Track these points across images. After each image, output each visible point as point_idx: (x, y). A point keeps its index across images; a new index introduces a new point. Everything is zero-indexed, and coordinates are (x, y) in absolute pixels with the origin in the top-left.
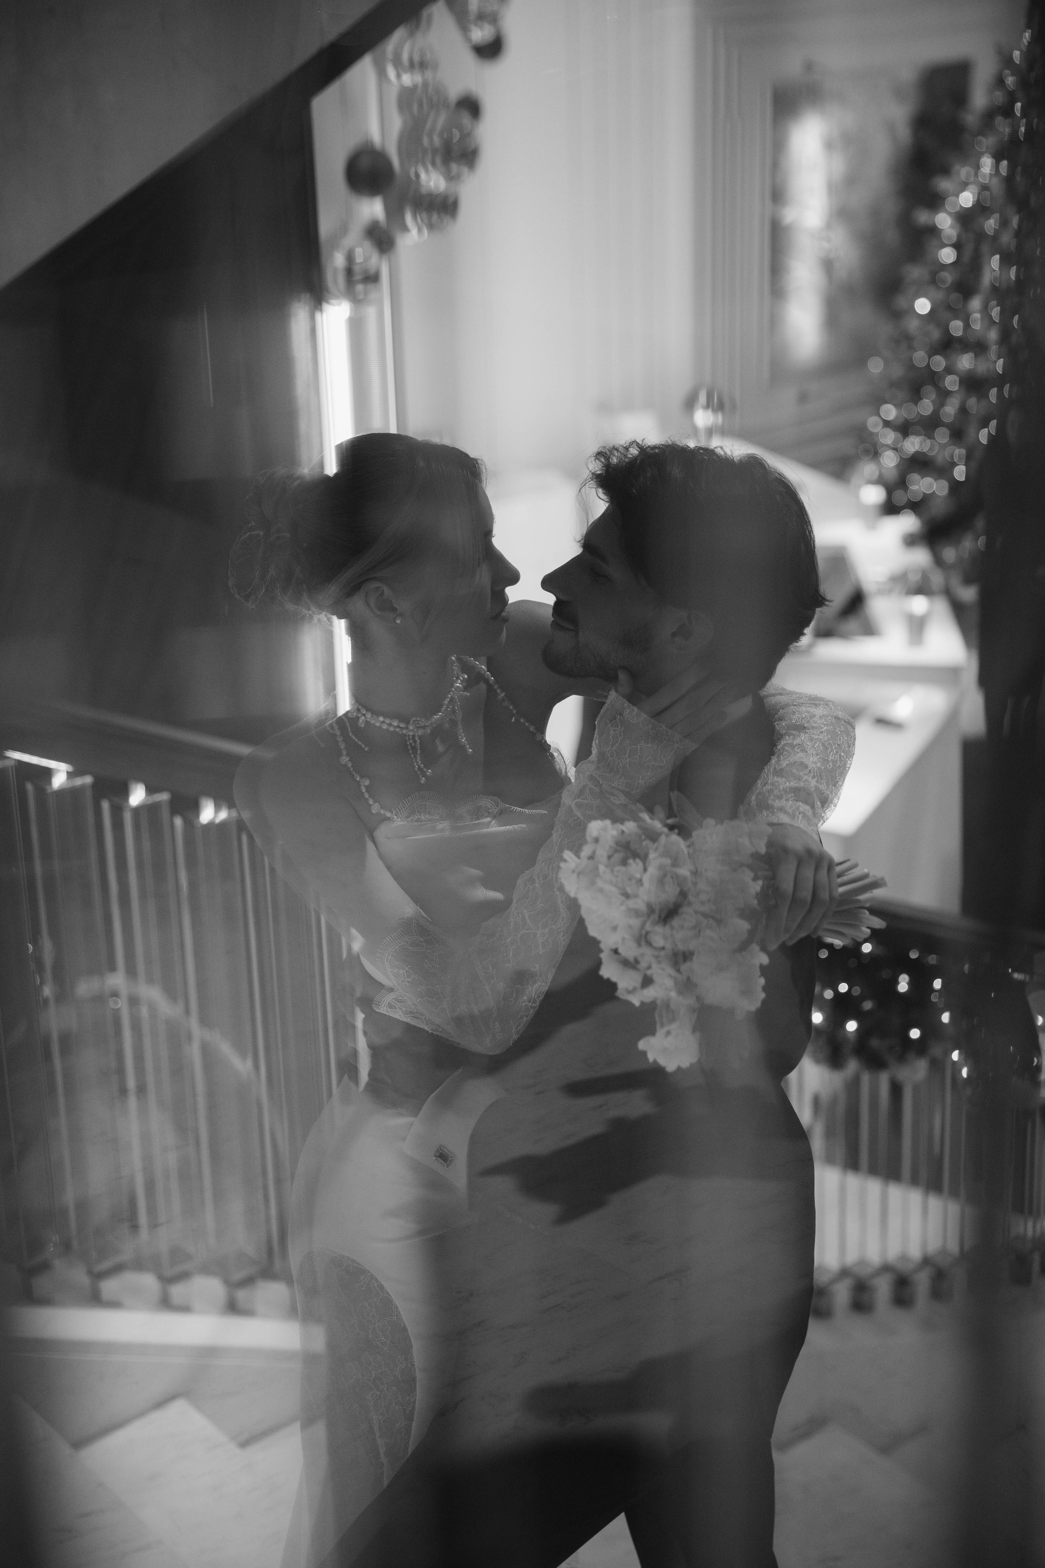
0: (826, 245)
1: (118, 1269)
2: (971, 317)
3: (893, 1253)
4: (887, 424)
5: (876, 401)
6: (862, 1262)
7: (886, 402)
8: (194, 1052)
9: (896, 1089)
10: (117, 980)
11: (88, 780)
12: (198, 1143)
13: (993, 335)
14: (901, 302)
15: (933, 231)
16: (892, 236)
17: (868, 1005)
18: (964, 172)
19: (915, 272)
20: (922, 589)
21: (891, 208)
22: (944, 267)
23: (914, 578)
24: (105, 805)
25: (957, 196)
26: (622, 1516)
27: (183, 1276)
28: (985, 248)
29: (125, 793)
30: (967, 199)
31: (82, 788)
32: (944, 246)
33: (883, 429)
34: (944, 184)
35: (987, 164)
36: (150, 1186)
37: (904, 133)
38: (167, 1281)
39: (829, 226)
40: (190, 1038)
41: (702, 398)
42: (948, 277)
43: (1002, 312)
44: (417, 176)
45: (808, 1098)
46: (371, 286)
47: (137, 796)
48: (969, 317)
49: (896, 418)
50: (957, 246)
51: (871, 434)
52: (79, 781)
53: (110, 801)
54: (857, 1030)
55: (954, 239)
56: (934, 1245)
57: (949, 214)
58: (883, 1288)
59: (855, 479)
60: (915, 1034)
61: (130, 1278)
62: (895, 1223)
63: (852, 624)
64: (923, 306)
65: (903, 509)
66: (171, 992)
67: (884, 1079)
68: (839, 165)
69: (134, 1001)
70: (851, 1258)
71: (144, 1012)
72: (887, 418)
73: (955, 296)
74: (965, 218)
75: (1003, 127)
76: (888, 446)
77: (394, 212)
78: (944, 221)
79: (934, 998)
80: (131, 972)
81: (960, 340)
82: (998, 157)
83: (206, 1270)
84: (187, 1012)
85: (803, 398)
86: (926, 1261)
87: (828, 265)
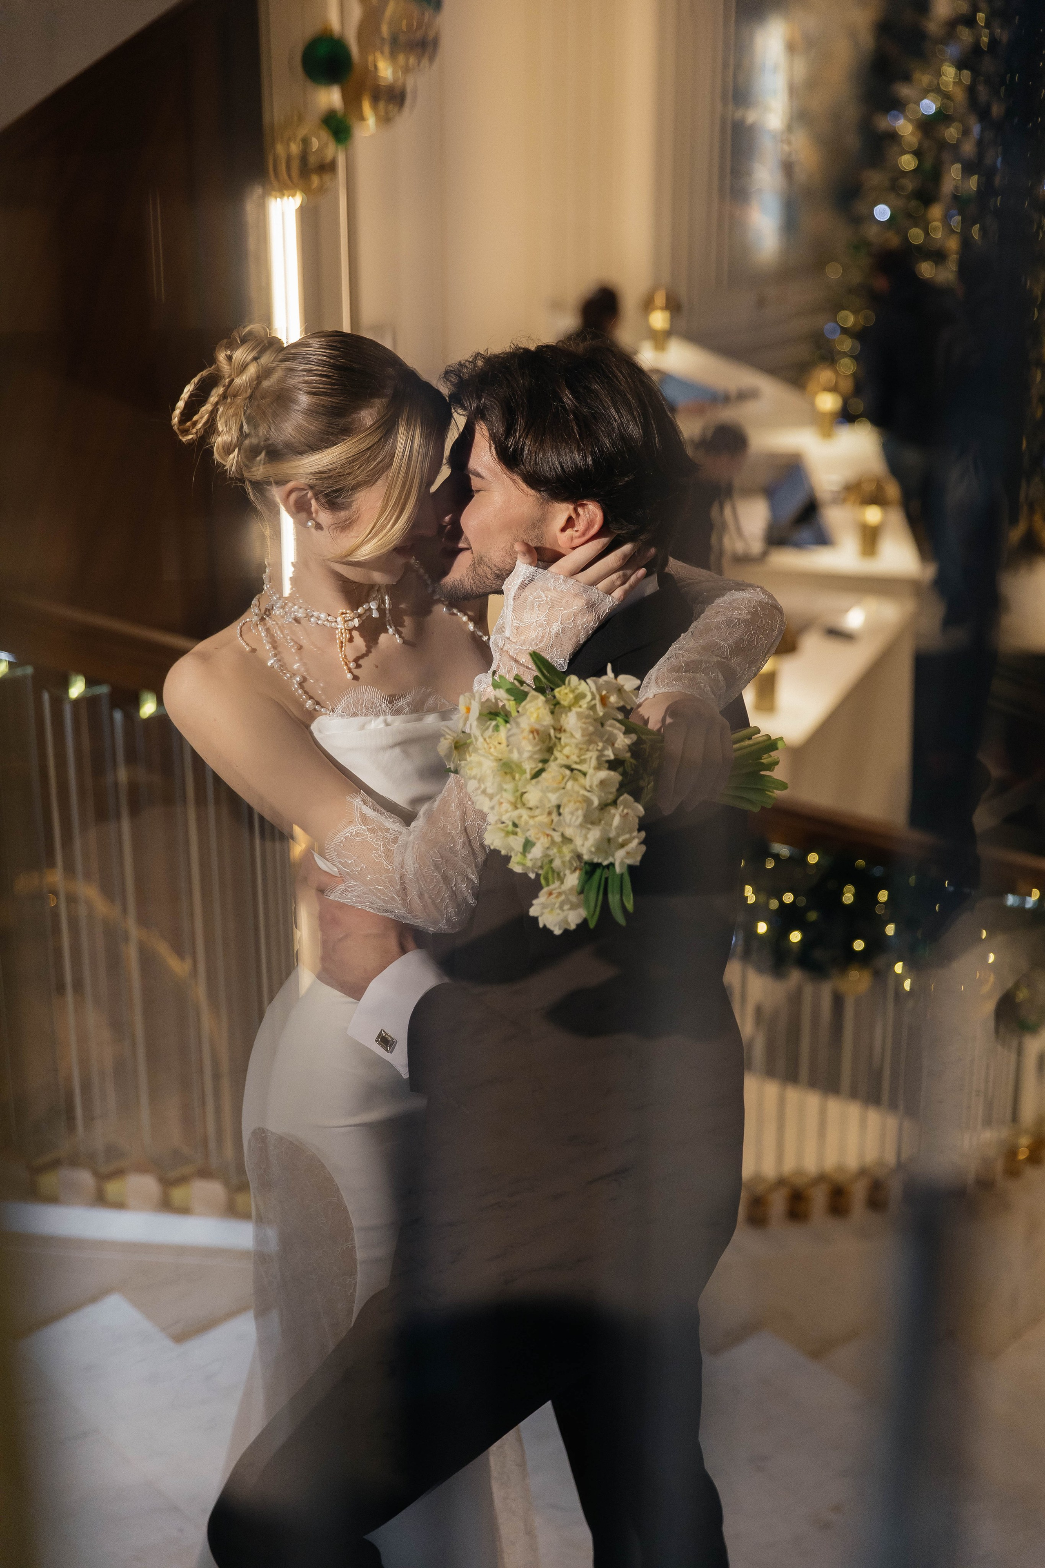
0: (786, 148)
1: (55, 1164)
2: (930, 225)
3: (830, 1162)
4: (844, 331)
5: (835, 307)
6: (799, 1172)
7: (844, 309)
8: (132, 953)
9: (838, 1001)
10: (56, 877)
11: (29, 670)
12: (134, 1045)
13: (953, 244)
14: (860, 208)
15: (893, 137)
16: (853, 141)
17: (813, 916)
18: (924, 79)
19: (874, 178)
20: (876, 499)
21: (852, 113)
22: (904, 174)
23: (869, 488)
24: (46, 697)
25: (918, 104)
26: (549, 1404)
27: (119, 1173)
28: (946, 157)
29: (65, 685)
30: (929, 106)
31: (25, 677)
32: (905, 152)
33: (841, 336)
34: (905, 91)
35: (949, 73)
36: (86, 1087)
37: (867, 39)
38: (102, 1177)
39: (789, 128)
40: (127, 938)
41: (660, 299)
42: (909, 185)
43: (963, 221)
44: (376, 67)
45: (750, 1010)
46: (327, 177)
47: (77, 689)
48: (929, 225)
49: (854, 325)
50: (918, 153)
51: (828, 340)
52: (19, 672)
53: (49, 692)
54: (801, 941)
55: (916, 146)
56: (871, 1156)
57: (910, 120)
58: (819, 1199)
59: (812, 386)
60: (859, 945)
61: (66, 1173)
62: (832, 1135)
63: (805, 534)
64: (882, 212)
65: (859, 418)
66: (108, 891)
67: (826, 991)
68: (801, 68)
69: (72, 899)
70: (789, 1166)
71: (82, 911)
72: (845, 325)
73: (914, 203)
74: (927, 125)
75: (965, 35)
76: (844, 353)
77: (352, 100)
78: (904, 127)
79: (879, 910)
80: (69, 869)
81: (918, 248)
82: (960, 65)
83: (141, 1169)
84: (125, 910)
85: (761, 302)
86: (863, 1172)
87: (788, 168)
